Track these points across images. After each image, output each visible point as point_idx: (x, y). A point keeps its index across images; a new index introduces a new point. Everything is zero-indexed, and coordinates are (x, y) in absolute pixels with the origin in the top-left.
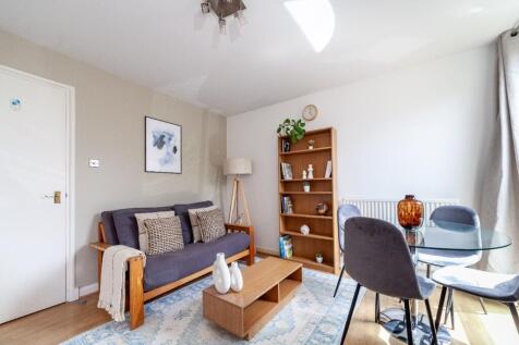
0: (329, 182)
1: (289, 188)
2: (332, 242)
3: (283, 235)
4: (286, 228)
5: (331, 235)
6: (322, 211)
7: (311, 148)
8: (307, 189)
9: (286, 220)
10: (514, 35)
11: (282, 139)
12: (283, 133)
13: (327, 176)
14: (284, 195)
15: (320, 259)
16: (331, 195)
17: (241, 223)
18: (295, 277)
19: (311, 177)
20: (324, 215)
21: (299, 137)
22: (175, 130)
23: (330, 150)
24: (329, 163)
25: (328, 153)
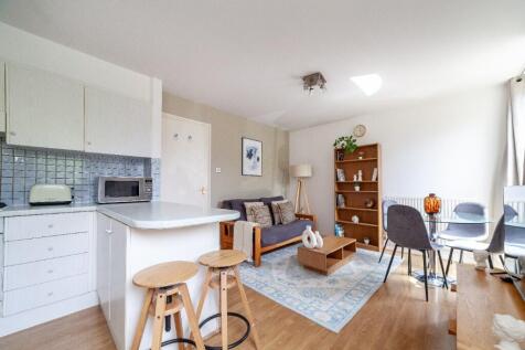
0: (375, 184)
1: (342, 188)
2: (377, 229)
3: (338, 223)
4: (340, 217)
5: (377, 223)
6: (369, 205)
7: (361, 158)
8: (357, 188)
9: (340, 211)
10: (519, 80)
11: (337, 151)
12: (339, 146)
13: (374, 179)
14: (338, 193)
15: (367, 241)
16: (376, 194)
17: (303, 212)
18: (350, 248)
19: (360, 179)
20: (372, 208)
21: (352, 150)
22: (258, 145)
23: (376, 160)
24: (375, 170)
25: (374, 163)
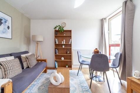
0: (71, 45)
1: (57, 46)
2: (71, 61)
5: (71, 59)
6: (68, 53)
7: (65, 35)
8: (63, 47)
9: (56, 56)
10: (105, 19)
13: (70, 43)
14: (56, 49)
15: (67, 66)
19: (64, 43)
23: (71, 36)
24: (71, 40)
25: (70, 37)
